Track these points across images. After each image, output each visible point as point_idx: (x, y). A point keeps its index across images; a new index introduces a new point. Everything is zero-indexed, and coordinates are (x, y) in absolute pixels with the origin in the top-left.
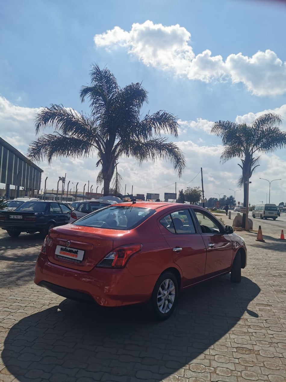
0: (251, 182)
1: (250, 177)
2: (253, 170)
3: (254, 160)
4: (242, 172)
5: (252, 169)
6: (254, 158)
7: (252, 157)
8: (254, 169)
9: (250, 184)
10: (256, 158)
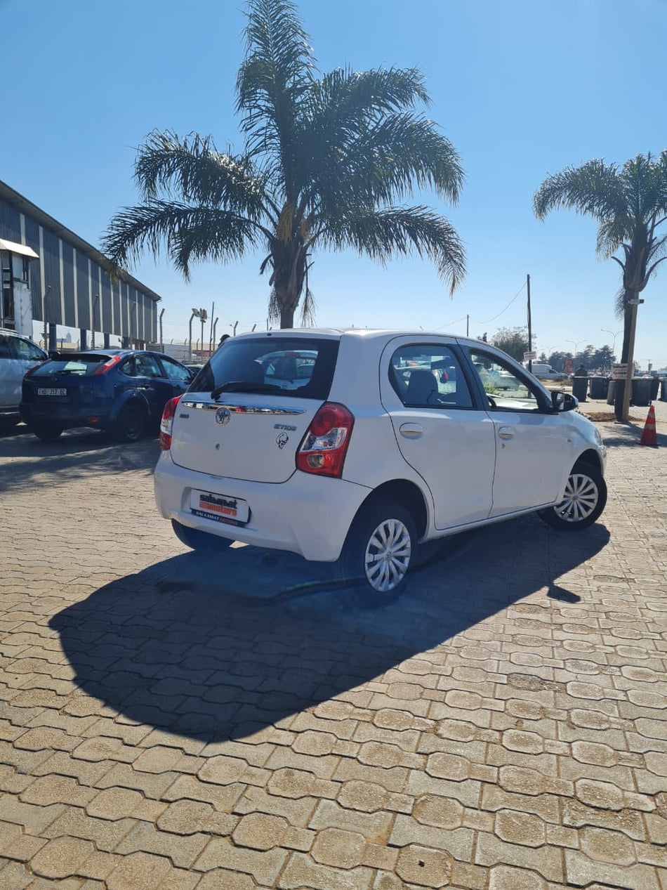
0: (642, 301)
1: (641, 288)
2: (652, 269)
3: (655, 243)
4: (622, 277)
5: (648, 267)
6: (656, 238)
7: (651, 236)
8: (655, 268)
9: (640, 306)
10: (660, 239)
